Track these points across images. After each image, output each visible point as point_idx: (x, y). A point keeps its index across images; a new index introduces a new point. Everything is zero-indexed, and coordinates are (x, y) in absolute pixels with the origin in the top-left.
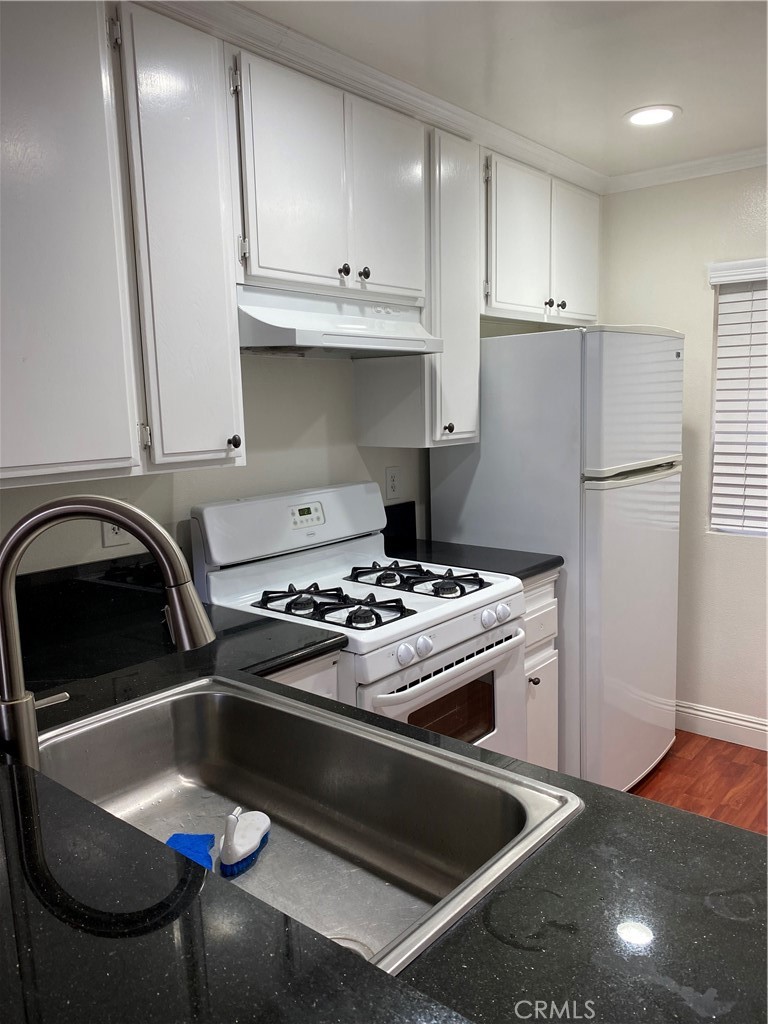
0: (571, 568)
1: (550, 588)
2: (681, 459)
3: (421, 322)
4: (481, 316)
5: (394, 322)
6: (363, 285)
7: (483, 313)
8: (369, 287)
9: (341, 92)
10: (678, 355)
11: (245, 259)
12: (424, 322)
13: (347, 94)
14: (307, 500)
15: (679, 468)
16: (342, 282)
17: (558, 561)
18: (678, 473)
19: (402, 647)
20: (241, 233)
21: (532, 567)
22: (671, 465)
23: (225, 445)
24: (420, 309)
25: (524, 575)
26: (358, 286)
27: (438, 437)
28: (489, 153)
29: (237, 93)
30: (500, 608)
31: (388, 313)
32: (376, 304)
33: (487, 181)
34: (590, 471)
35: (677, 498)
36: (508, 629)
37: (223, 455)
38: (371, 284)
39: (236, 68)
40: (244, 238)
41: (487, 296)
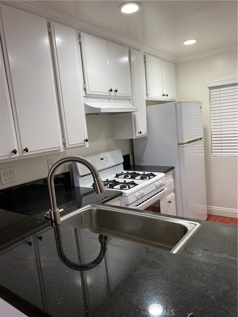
0: (177, 170)
1: (171, 176)
2: (203, 137)
3: (130, 103)
4: (146, 100)
5: (123, 104)
6: (115, 94)
7: (146, 99)
8: (117, 95)
9: (106, 41)
10: (201, 107)
11: (85, 89)
12: (131, 103)
13: (108, 41)
14: (102, 156)
15: (203, 140)
16: (110, 94)
17: (173, 168)
18: (203, 141)
19: (137, 194)
20: (83, 82)
21: (167, 170)
22: (201, 139)
23: (84, 142)
24: (130, 99)
25: (165, 172)
26: (114, 94)
27: (137, 135)
28: (145, 54)
29: (80, 43)
30: (160, 182)
31: (122, 101)
32: (119, 99)
33: (145, 62)
34: (180, 142)
35: (203, 148)
36: (162, 188)
37: (83, 144)
38: (117, 94)
39: (80, 37)
40: (84, 84)
41: (147, 94)
